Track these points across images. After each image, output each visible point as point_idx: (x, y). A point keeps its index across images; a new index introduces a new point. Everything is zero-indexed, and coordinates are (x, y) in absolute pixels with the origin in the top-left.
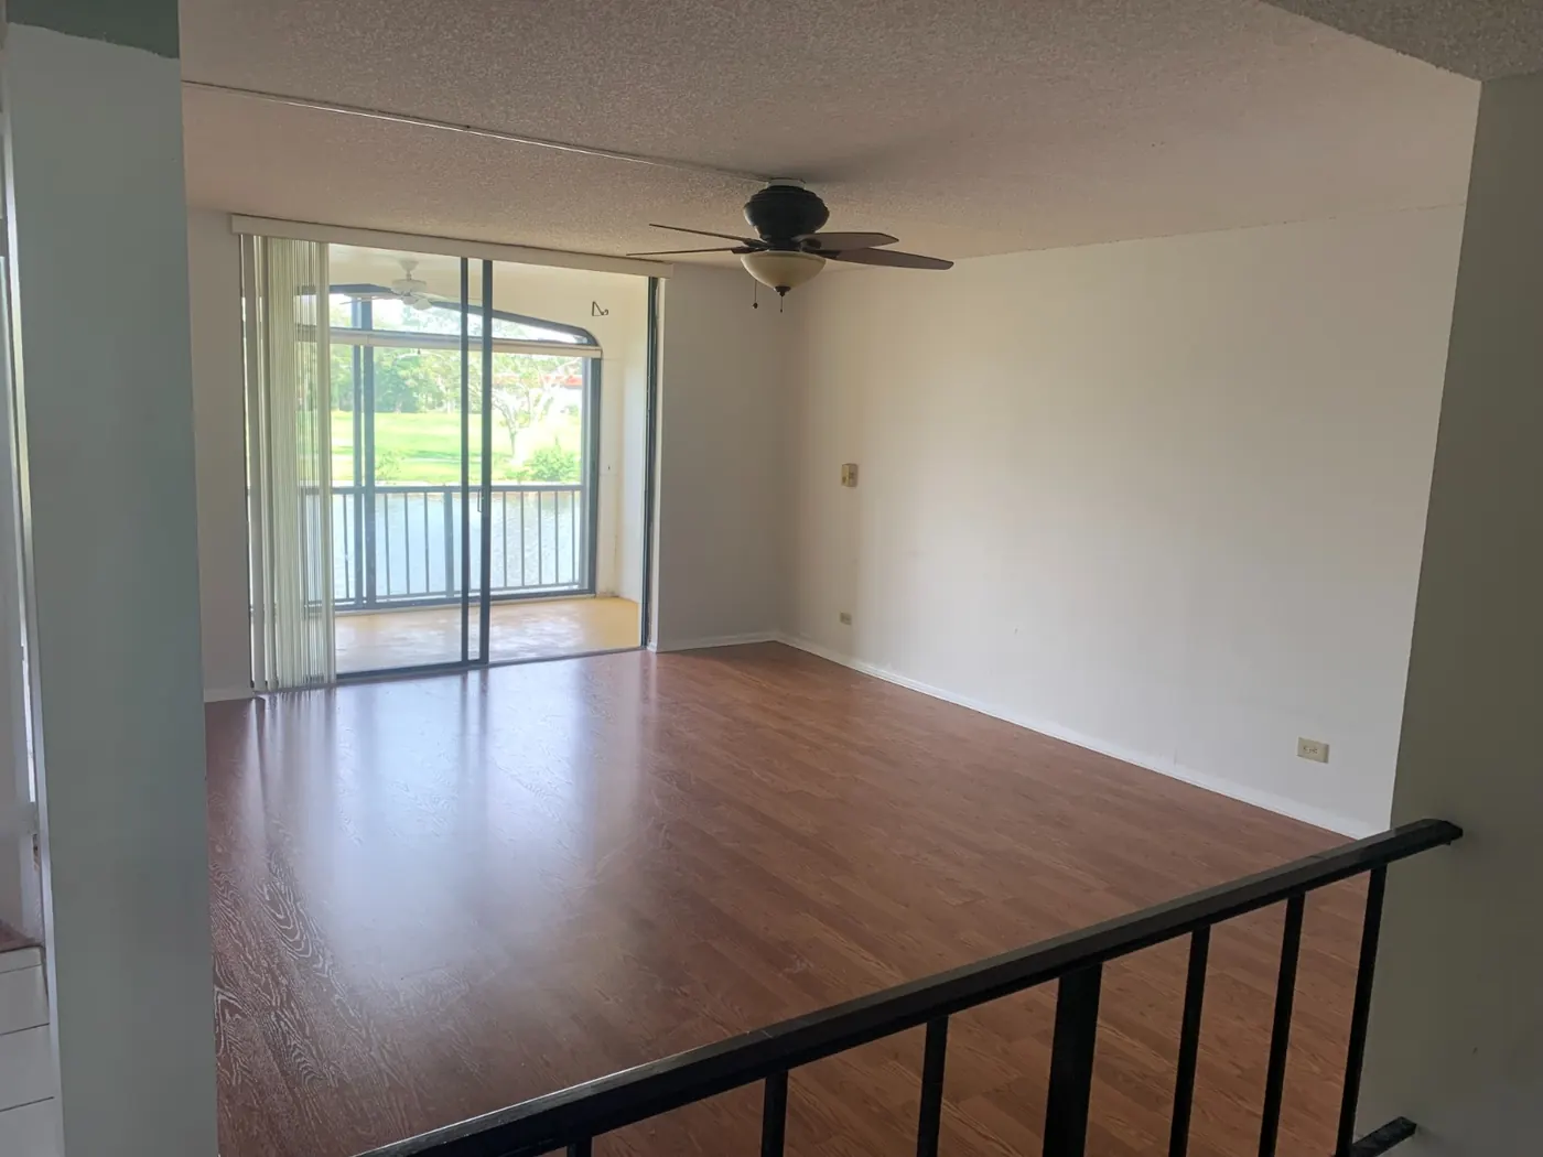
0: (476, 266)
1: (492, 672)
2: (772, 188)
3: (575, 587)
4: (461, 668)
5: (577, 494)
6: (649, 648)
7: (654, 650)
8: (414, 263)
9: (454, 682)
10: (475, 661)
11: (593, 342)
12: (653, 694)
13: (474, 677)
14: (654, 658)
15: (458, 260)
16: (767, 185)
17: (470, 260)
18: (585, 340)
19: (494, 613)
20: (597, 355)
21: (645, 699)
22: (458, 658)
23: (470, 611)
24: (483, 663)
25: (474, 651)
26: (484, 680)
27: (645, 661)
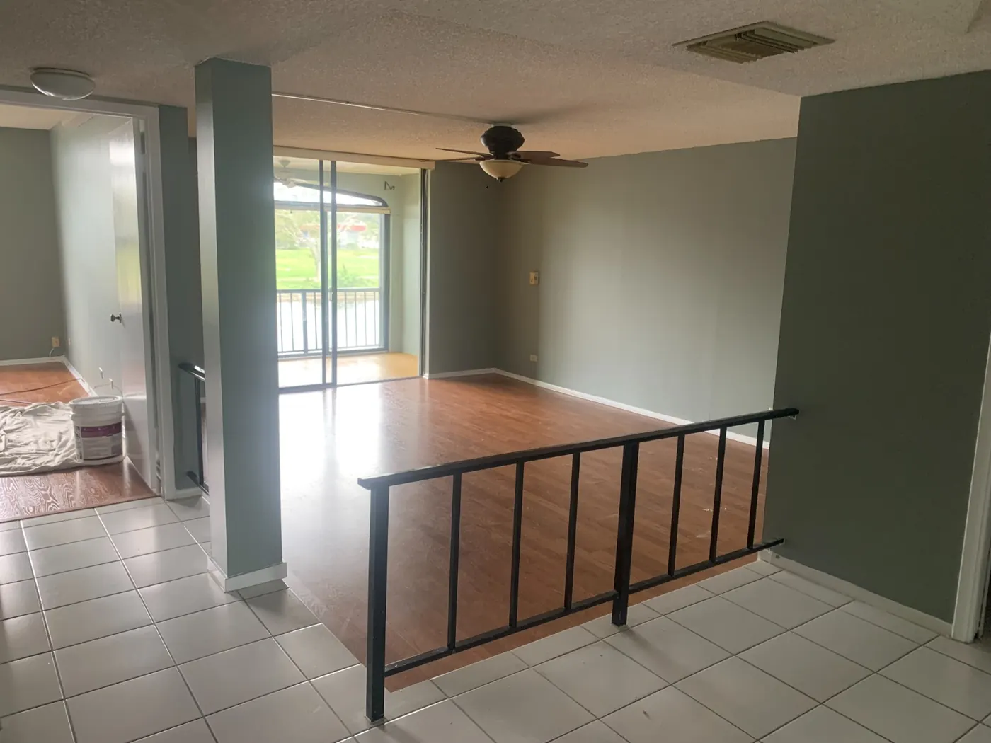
0: (327, 164)
1: (338, 389)
2: (495, 127)
3: (377, 347)
4: (323, 387)
5: (377, 293)
6: (424, 377)
7: (427, 378)
8: (288, 162)
9: (319, 394)
10: (329, 384)
11: (385, 205)
12: (427, 397)
13: (329, 392)
14: (427, 382)
15: (318, 161)
16: (492, 126)
17: (324, 161)
18: (381, 204)
19: (339, 360)
20: (388, 212)
21: (423, 400)
22: (320, 382)
23: (327, 360)
24: (334, 385)
25: (329, 380)
26: (334, 393)
27: (422, 383)
